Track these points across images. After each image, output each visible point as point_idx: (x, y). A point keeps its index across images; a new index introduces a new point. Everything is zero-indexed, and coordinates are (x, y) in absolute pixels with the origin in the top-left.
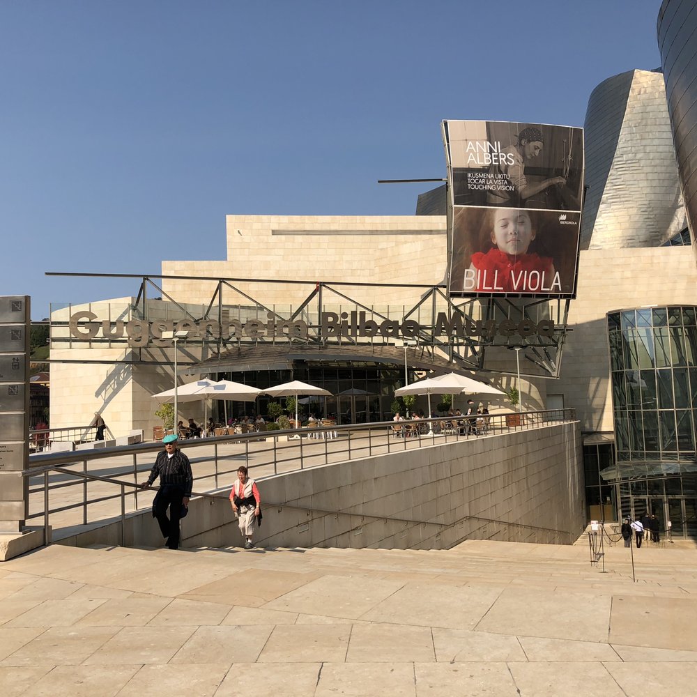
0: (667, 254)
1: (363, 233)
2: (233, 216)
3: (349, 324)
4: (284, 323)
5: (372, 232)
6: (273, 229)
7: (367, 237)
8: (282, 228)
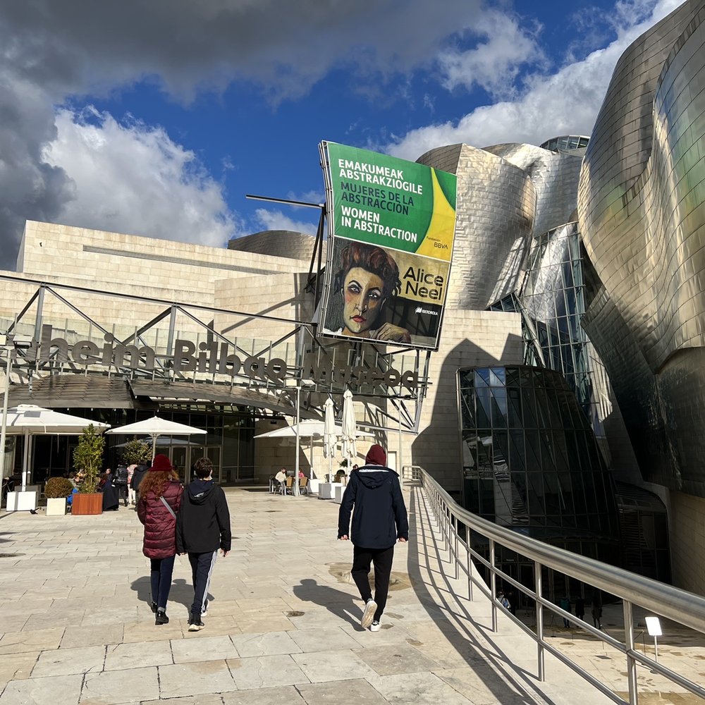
0: (494, 319)
1: (191, 262)
2: (35, 223)
3: (208, 357)
4: (125, 348)
5: (202, 264)
6: (86, 244)
7: (196, 269)
8: (96, 244)
